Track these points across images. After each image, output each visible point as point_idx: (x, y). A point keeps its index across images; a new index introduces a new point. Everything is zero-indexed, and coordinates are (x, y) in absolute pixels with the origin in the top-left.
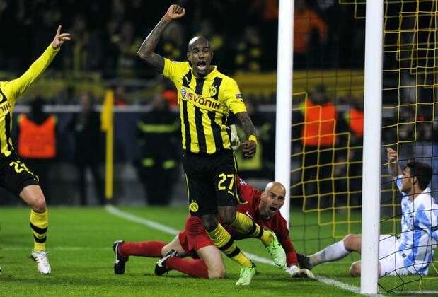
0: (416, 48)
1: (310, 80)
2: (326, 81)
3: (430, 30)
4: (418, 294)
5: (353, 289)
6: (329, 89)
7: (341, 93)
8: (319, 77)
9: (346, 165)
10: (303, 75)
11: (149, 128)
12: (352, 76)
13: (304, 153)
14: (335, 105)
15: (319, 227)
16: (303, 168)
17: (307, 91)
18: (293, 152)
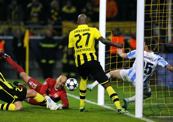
0: (158, 12)
1: (113, 26)
2: (120, 26)
3: (164, 4)
4: (160, 118)
5: (132, 115)
6: (121, 30)
7: (127, 31)
8: (117, 25)
9: (129, 62)
10: (110, 23)
11: (44, 45)
12: (131, 24)
13: (111, 57)
14: (124, 36)
15: (117, 89)
16: (110, 63)
17: (112, 31)
18: (106, 56)
